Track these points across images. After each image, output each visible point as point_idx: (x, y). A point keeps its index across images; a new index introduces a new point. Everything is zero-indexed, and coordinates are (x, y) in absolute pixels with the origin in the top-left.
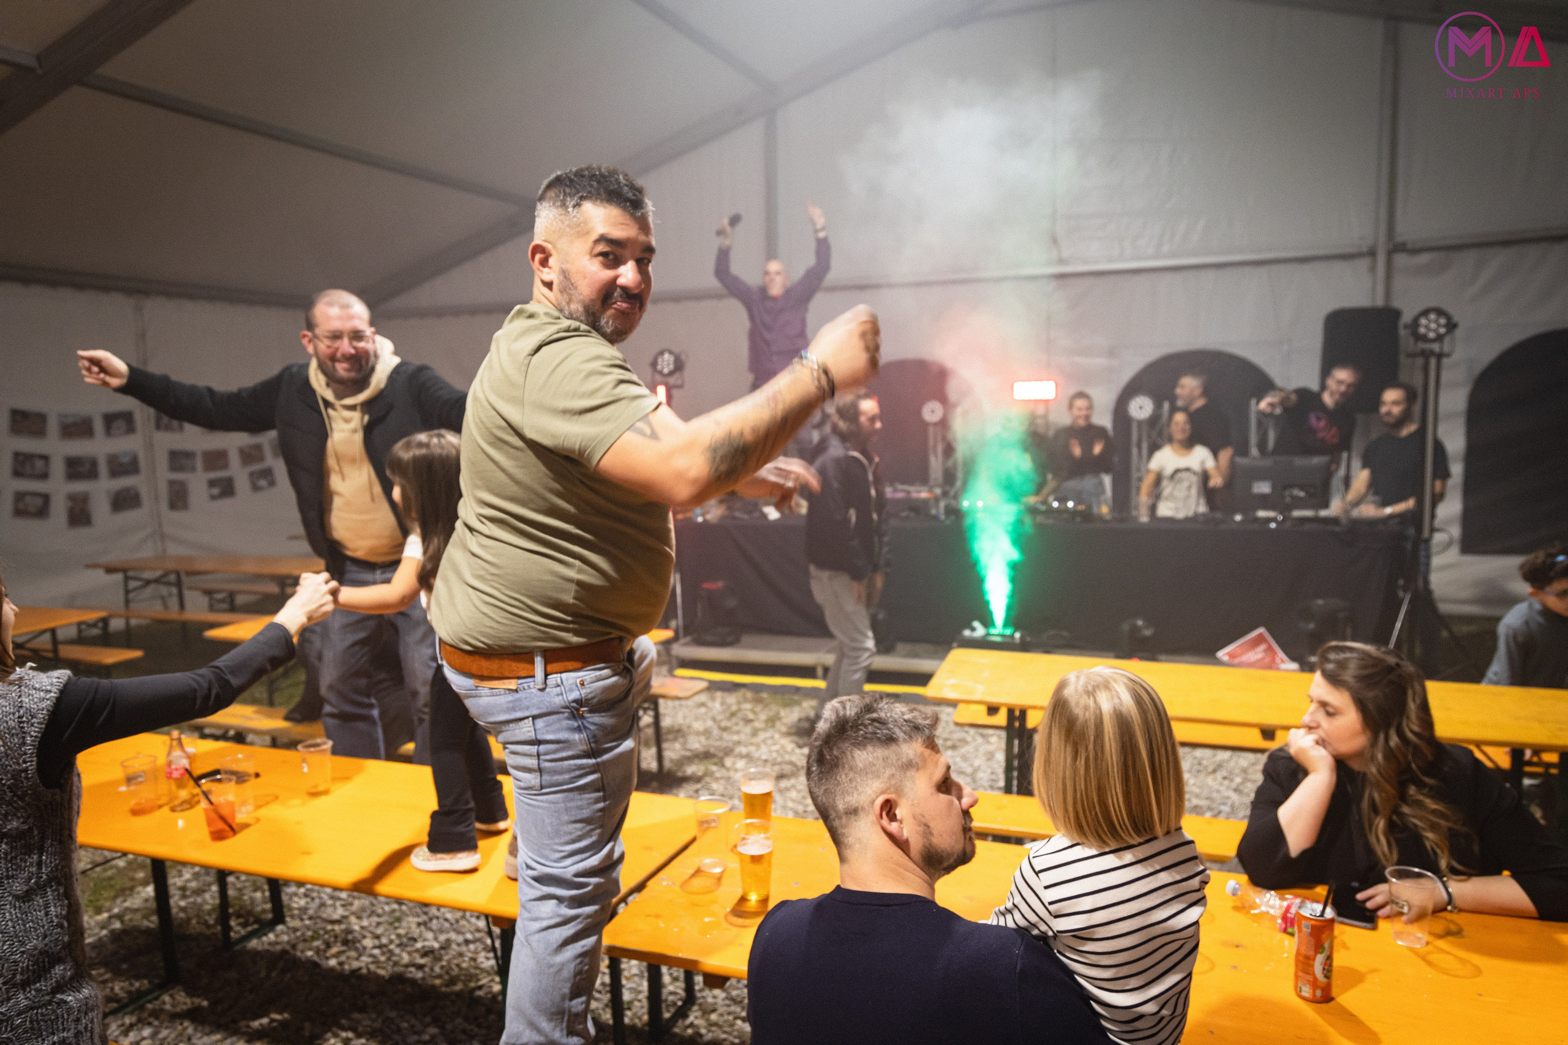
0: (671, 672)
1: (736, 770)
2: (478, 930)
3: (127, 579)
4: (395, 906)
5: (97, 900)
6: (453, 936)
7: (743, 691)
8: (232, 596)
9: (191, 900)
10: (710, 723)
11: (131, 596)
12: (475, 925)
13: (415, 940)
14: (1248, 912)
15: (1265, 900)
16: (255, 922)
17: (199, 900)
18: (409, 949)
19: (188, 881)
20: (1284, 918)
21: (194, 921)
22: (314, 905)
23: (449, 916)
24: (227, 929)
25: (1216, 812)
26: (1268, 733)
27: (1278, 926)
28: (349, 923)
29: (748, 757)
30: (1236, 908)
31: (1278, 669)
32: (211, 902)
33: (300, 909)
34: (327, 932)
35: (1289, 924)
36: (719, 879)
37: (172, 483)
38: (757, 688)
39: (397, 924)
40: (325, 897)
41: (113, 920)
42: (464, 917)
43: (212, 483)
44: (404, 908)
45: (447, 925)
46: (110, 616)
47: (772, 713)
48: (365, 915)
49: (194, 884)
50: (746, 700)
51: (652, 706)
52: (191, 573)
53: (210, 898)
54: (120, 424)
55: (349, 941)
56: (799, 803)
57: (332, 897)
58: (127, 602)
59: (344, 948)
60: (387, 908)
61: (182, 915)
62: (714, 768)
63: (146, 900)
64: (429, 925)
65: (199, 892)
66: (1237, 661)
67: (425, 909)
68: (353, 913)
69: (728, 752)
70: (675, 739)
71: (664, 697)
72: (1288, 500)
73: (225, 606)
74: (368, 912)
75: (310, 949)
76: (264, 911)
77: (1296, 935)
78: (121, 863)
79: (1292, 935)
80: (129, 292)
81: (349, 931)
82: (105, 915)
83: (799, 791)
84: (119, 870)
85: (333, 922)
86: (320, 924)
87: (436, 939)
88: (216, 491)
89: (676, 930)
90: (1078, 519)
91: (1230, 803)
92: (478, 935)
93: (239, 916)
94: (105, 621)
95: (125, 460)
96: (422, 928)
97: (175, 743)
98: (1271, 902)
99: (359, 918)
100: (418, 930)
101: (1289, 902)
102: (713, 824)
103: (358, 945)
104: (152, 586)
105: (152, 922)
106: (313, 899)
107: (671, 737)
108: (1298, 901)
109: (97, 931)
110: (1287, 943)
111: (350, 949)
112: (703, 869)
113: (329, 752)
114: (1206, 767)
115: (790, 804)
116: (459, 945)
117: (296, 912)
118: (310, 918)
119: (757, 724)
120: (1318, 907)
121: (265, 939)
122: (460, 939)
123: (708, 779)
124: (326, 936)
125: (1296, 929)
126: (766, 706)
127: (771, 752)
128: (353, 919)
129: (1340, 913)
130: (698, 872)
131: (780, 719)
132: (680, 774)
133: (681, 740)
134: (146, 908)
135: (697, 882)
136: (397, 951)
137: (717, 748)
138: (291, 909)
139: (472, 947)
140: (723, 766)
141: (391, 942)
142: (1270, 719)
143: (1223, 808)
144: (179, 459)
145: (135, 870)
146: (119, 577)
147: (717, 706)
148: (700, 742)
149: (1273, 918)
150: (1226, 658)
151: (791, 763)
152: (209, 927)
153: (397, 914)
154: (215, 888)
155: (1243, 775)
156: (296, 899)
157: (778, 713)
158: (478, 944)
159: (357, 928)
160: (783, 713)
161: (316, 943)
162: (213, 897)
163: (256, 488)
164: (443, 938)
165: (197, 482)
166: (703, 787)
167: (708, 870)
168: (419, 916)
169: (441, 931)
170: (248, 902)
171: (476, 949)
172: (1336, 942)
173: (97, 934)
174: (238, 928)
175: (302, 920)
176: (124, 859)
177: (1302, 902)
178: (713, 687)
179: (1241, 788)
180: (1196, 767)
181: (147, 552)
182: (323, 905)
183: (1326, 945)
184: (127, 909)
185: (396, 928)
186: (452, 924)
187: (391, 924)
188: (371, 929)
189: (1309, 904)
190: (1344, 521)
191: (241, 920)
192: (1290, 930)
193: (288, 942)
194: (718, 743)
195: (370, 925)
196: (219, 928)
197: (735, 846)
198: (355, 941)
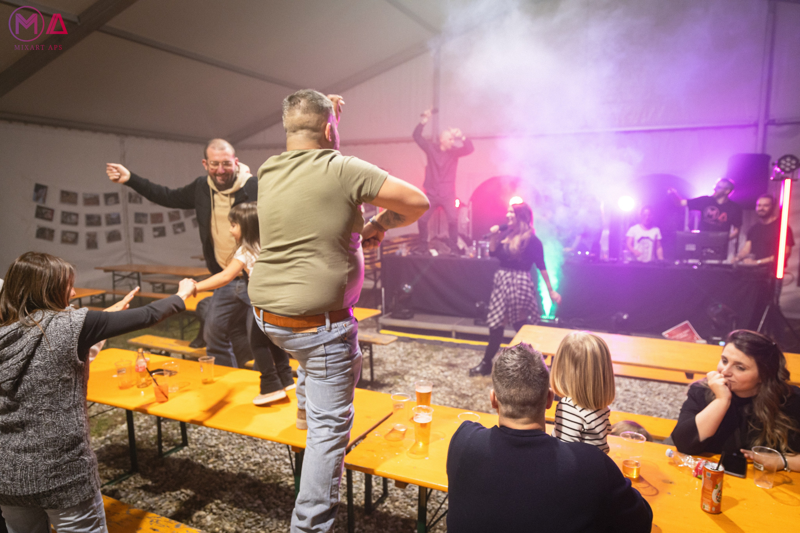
0: (378, 331)
1: (410, 382)
2: (281, 454)
3: (114, 275)
4: (241, 441)
5: (100, 430)
6: (269, 456)
7: (414, 342)
8: (163, 285)
9: (143, 432)
10: (397, 358)
11: (116, 283)
12: (280, 452)
13: (250, 457)
14: (677, 466)
15: (686, 460)
16: (173, 445)
17: (147, 432)
18: (248, 462)
19: (142, 423)
20: (696, 470)
21: (145, 443)
22: (202, 438)
23: (267, 447)
24: (161, 447)
25: (659, 415)
26: (690, 375)
27: (693, 474)
28: (219, 448)
29: (416, 375)
30: (670, 463)
31: (695, 342)
32: (153, 434)
33: (195, 439)
34: (208, 451)
35: (699, 473)
36: (404, 434)
37: (136, 229)
38: (421, 341)
39: (242, 449)
40: (207, 434)
41: (107, 440)
42: (274, 448)
43: (155, 229)
44: (245, 441)
45: (266, 451)
46: (107, 293)
47: (428, 354)
48: (226, 444)
49: (145, 425)
50: (416, 347)
51: (369, 348)
52: (145, 273)
53: (153, 432)
54: (112, 199)
55: (219, 456)
56: (442, 400)
57: (210, 435)
58: (114, 286)
59: (216, 459)
60: (237, 441)
61: (139, 439)
62: (399, 380)
63: (122, 431)
64: (257, 451)
65: (147, 428)
66: (673, 337)
67: (256, 443)
68: (221, 443)
69: (406, 372)
70: (380, 365)
71: (375, 343)
72: (704, 254)
73: (160, 290)
74: (228, 443)
75: (200, 459)
76: (178, 439)
77: (703, 479)
78: (111, 413)
79: (701, 479)
80: (118, 134)
81: (219, 451)
82: (103, 438)
83: (442, 394)
84: (110, 416)
85: (211, 447)
86: (205, 447)
87: (261, 457)
88: (157, 233)
89: (382, 458)
90: (591, 261)
91: (667, 410)
92: (281, 457)
93: (166, 441)
94: (103, 295)
95: (114, 217)
96: (254, 452)
97: (140, 355)
98: (690, 461)
99: (224, 445)
100: (252, 453)
101: (699, 461)
102: (401, 407)
103: (223, 458)
104: (126, 280)
105: (125, 442)
106: (201, 435)
107: (377, 364)
108: (704, 461)
109: (99, 444)
110: (697, 482)
111: (219, 460)
112: (396, 429)
113: (213, 362)
114: (654, 392)
115: (437, 400)
116: (272, 461)
117: (193, 441)
118: (200, 444)
119: (421, 359)
120: (715, 465)
121: (178, 453)
122: (272, 458)
123: (396, 386)
124: (208, 453)
125: (703, 476)
126: (426, 350)
127: (428, 373)
128: (221, 446)
129: (727, 468)
130: (393, 430)
131: (432, 357)
132: (382, 382)
133: (383, 366)
134: (122, 435)
135: (393, 435)
136: (242, 462)
137: (400, 370)
138: (191, 439)
139: (278, 462)
140: (403, 379)
141: (239, 458)
142: (691, 368)
143: (663, 413)
144: (140, 217)
145: (117, 417)
146: (111, 274)
147: (401, 349)
148: (392, 367)
149: (690, 469)
150: (667, 336)
151: (438, 380)
152: (152, 446)
153: (242, 444)
154: (155, 427)
155: (674, 397)
156: (193, 434)
157: (432, 354)
158: (281, 461)
159: (222, 450)
160: (434, 354)
161: (203, 456)
162: (154, 432)
163: (176, 233)
164: (264, 457)
165: (148, 229)
166: (393, 389)
167: (398, 430)
168: (252, 446)
169: (263, 454)
170: (171, 435)
171: (280, 463)
172: (724, 483)
173: (99, 446)
174: (166, 447)
175: (196, 445)
176: (112, 411)
177: (706, 462)
178: (400, 339)
179: (673, 403)
180: (649, 392)
181: (123, 262)
182: (206, 438)
183: (719, 485)
184: (113, 435)
185: (241, 451)
186: (268, 451)
187: (239, 449)
188: (230, 451)
189: (710, 464)
190: (734, 266)
191: (167, 443)
192: (699, 476)
193: (190, 455)
194: (401, 368)
195: (229, 449)
196: (157, 447)
197: (412, 418)
198: (221, 456)
